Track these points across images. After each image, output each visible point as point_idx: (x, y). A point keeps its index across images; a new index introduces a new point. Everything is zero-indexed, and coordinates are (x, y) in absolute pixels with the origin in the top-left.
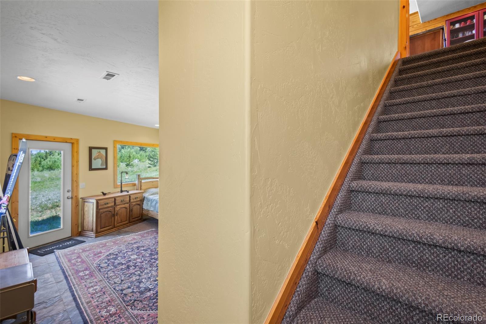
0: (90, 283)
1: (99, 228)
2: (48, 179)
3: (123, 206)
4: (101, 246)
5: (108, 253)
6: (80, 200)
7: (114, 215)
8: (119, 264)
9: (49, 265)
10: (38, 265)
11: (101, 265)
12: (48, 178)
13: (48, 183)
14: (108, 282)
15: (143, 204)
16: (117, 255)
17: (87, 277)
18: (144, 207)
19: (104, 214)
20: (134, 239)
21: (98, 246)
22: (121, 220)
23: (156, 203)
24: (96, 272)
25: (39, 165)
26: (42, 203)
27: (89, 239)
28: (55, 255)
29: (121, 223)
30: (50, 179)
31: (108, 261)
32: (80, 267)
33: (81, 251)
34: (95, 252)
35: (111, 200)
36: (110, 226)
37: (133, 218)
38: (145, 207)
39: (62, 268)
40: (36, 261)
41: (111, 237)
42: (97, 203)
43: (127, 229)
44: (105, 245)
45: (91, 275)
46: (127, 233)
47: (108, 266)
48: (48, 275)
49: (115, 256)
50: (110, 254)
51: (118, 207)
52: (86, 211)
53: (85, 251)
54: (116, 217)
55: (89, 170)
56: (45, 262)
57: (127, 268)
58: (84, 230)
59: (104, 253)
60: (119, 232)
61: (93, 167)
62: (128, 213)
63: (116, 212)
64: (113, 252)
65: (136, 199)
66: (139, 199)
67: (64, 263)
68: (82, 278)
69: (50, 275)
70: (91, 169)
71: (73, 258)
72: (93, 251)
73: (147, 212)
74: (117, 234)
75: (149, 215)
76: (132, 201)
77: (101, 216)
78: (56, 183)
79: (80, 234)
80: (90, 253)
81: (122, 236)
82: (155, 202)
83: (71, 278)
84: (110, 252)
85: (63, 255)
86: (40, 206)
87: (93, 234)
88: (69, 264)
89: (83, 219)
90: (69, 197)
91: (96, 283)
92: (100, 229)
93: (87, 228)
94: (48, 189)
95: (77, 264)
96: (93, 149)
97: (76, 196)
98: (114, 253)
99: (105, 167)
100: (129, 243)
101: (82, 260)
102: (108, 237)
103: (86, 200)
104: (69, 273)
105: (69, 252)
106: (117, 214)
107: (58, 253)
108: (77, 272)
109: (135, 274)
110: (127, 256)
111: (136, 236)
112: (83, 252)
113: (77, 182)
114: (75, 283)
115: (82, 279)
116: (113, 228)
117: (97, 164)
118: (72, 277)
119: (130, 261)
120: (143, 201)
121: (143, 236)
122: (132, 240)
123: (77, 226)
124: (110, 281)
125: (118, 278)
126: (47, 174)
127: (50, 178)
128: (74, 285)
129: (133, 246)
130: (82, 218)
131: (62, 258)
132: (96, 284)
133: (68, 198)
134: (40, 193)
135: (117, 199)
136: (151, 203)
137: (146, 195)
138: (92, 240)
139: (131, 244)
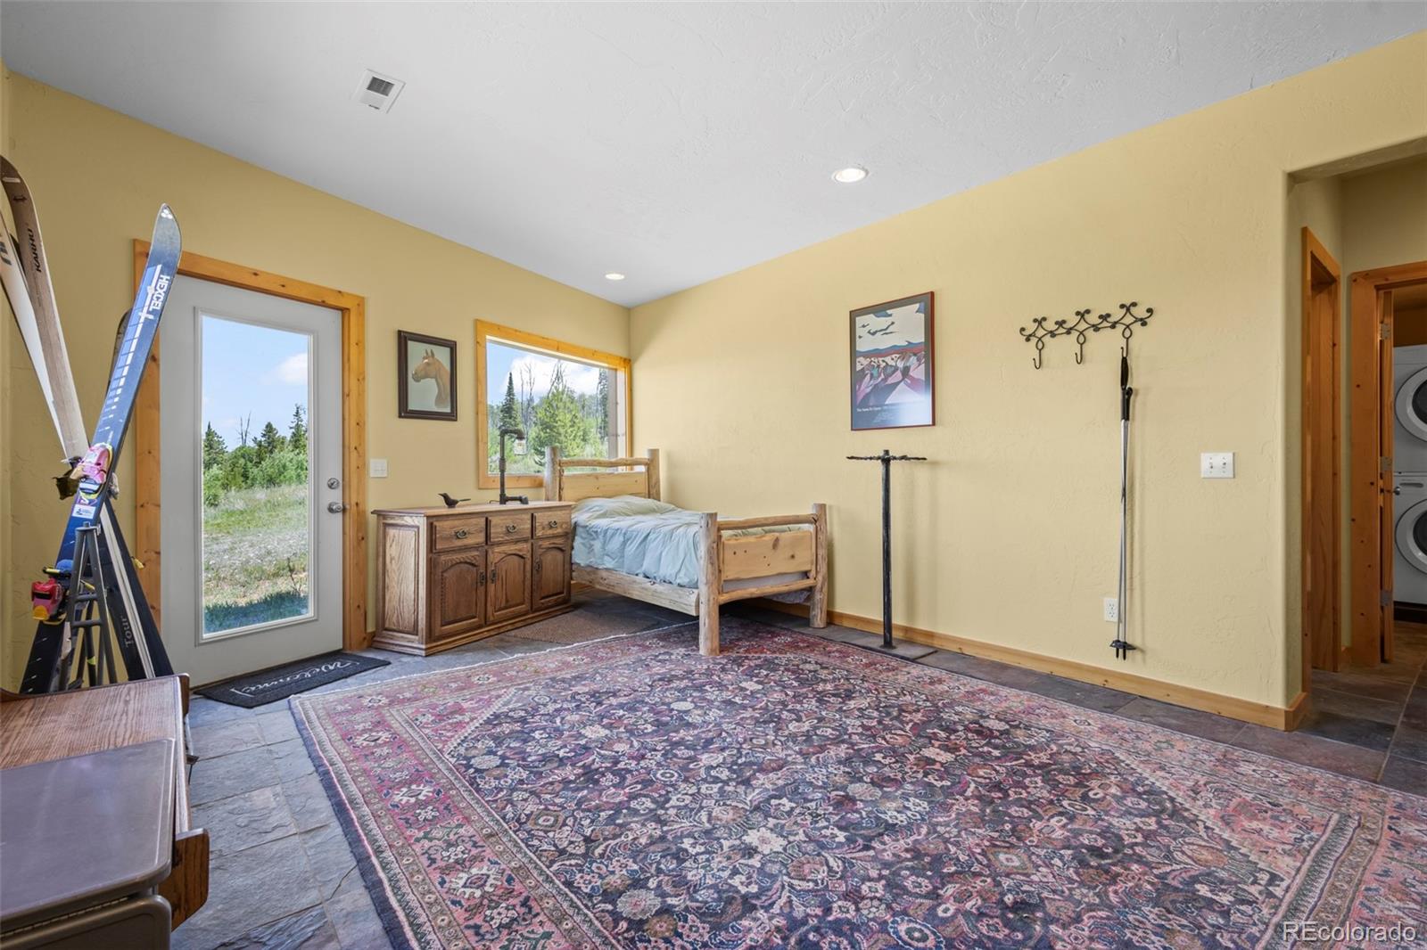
0: (450, 845)
1: (438, 622)
2: (266, 505)
3: (512, 548)
4: (454, 685)
5: (487, 714)
6: (372, 519)
7: (484, 580)
8: (545, 759)
9: (270, 752)
10: (227, 750)
11: (473, 761)
12: (263, 501)
13: (265, 515)
14: (528, 846)
15: (572, 548)
16: (523, 721)
17: (428, 813)
18: (576, 559)
19: (452, 571)
20: (567, 665)
21: (443, 685)
22: (507, 601)
23: (624, 543)
24: (462, 790)
25: (242, 479)
26: (248, 562)
27: (405, 659)
28: (293, 714)
29: (506, 608)
30: (269, 505)
31: (499, 744)
32: (389, 763)
33: (385, 701)
34: (437, 706)
35: (474, 521)
36: (474, 617)
37: (543, 595)
38: (580, 556)
39: (323, 765)
40: (223, 733)
41: (481, 655)
42: (431, 529)
43: (527, 632)
44: (467, 684)
45: (444, 803)
46: (530, 643)
47: (503, 765)
48: (268, 792)
49: (517, 727)
50: (496, 716)
51: (497, 549)
52: (391, 559)
53: (402, 702)
54: (492, 587)
55: (400, 416)
56: (256, 740)
57: (587, 781)
58: (386, 630)
59: (473, 710)
60: (502, 640)
61: (412, 406)
62: (528, 575)
63: (491, 568)
64: (505, 709)
65: (551, 527)
66: (559, 530)
67: (328, 746)
68: (407, 818)
69: (276, 795)
70: (405, 412)
71: (360, 727)
72: (427, 701)
73: (588, 578)
74: (503, 648)
75: (598, 587)
76: (539, 533)
77: (443, 579)
78: (285, 514)
79: (373, 642)
80: (418, 711)
81: (519, 655)
82: (621, 539)
83: (362, 813)
84: (496, 707)
85: (322, 713)
86: (244, 569)
87: (416, 643)
88: (345, 750)
89: (382, 589)
90: (334, 507)
91: (475, 845)
92: (442, 626)
93: (394, 619)
94: (265, 528)
95: (378, 751)
96: (411, 340)
97: (357, 504)
98: (511, 714)
99: (448, 410)
100: (553, 679)
101: (395, 736)
102: (469, 656)
103: (392, 518)
104: (352, 789)
105: (341, 702)
106: (494, 575)
107: (302, 704)
108: (384, 787)
109: (635, 812)
110: (566, 727)
111: (570, 655)
112: (391, 704)
113: (360, 450)
114: (383, 842)
115: (407, 821)
116: (480, 627)
117: (425, 395)
118: (366, 810)
119: (586, 748)
120: (573, 540)
121: (594, 658)
122: (559, 669)
123: (362, 611)
124: (536, 842)
125: (564, 824)
126: (260, 494)
127: (269, 501)
128: (378, 852)
129: (574, 689)
130: (377, 586)
131: (317, 723)
132: (474, 852)
133: (331, 510)
134: (244, 539)
135: (495, 520)
136: (604, 544)
137: (580, 517)
138: (416, 662)
139: (563, 681)
